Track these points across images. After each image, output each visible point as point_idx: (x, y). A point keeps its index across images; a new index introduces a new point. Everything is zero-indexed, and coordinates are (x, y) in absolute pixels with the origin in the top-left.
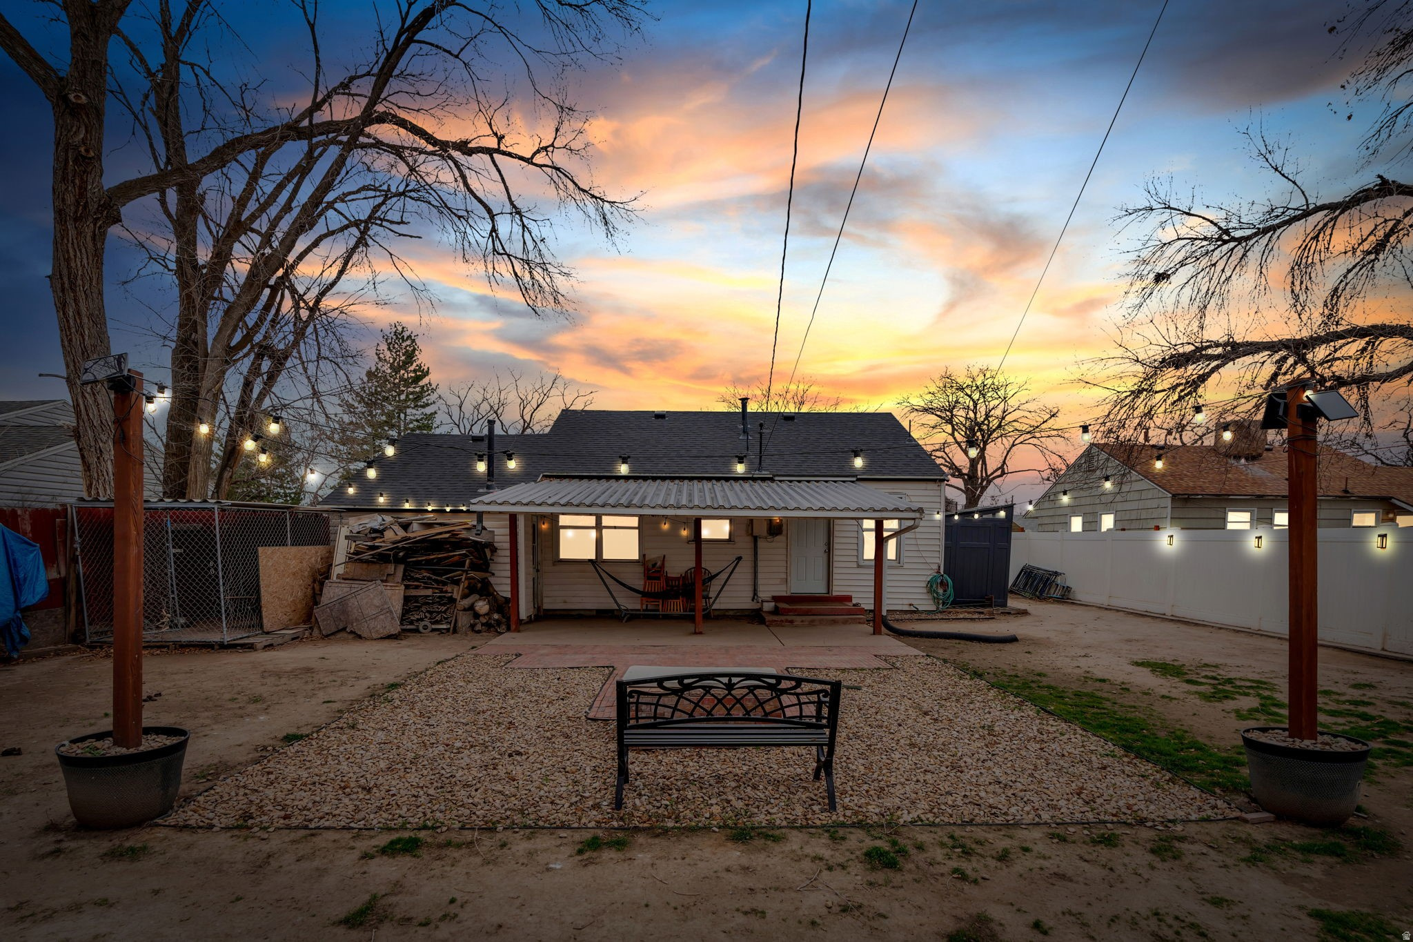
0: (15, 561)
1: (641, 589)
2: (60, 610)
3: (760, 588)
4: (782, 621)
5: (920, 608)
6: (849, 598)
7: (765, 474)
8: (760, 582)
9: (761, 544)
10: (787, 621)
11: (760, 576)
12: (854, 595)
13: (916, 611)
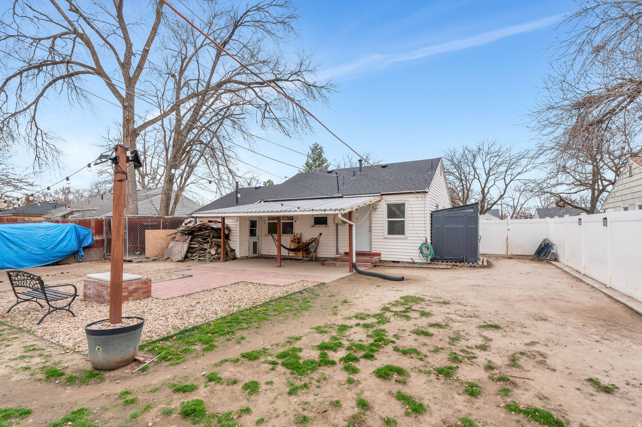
0: (79, 234)
1: (288, 247)
2: (101, 248)
3: (340, 248)
4: (331, 264)
5: (416, 261)
6: (379, 254)
7: (340, 195)
8: (339, 245)
9: (340, 227)
10: (333, 264)
11: (339, 242)
12: (382, 253)
13: (414, 263)
